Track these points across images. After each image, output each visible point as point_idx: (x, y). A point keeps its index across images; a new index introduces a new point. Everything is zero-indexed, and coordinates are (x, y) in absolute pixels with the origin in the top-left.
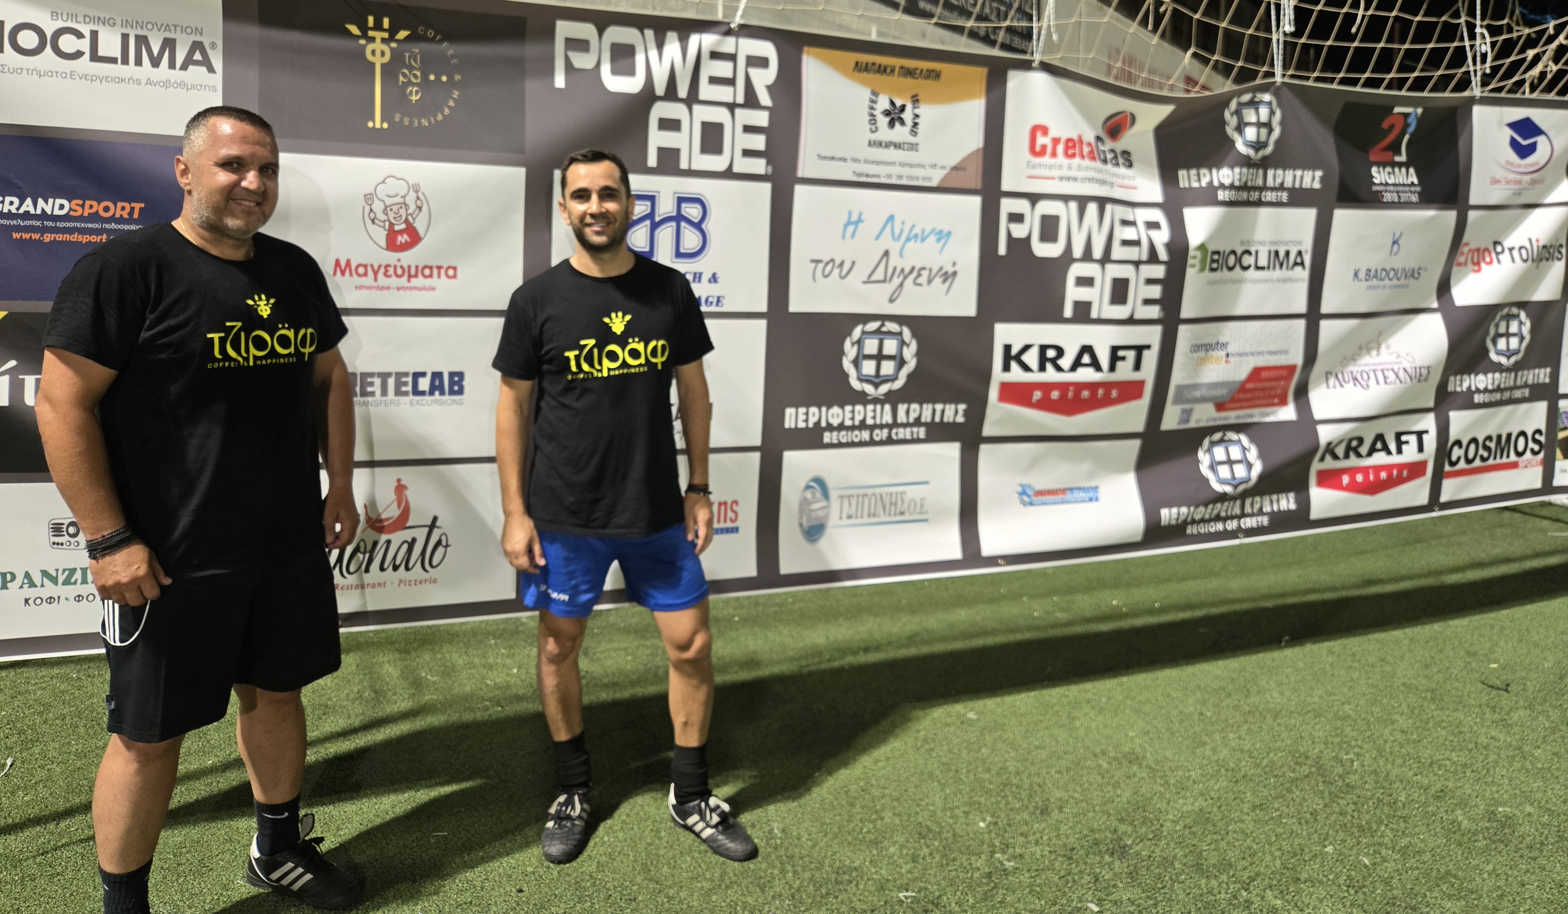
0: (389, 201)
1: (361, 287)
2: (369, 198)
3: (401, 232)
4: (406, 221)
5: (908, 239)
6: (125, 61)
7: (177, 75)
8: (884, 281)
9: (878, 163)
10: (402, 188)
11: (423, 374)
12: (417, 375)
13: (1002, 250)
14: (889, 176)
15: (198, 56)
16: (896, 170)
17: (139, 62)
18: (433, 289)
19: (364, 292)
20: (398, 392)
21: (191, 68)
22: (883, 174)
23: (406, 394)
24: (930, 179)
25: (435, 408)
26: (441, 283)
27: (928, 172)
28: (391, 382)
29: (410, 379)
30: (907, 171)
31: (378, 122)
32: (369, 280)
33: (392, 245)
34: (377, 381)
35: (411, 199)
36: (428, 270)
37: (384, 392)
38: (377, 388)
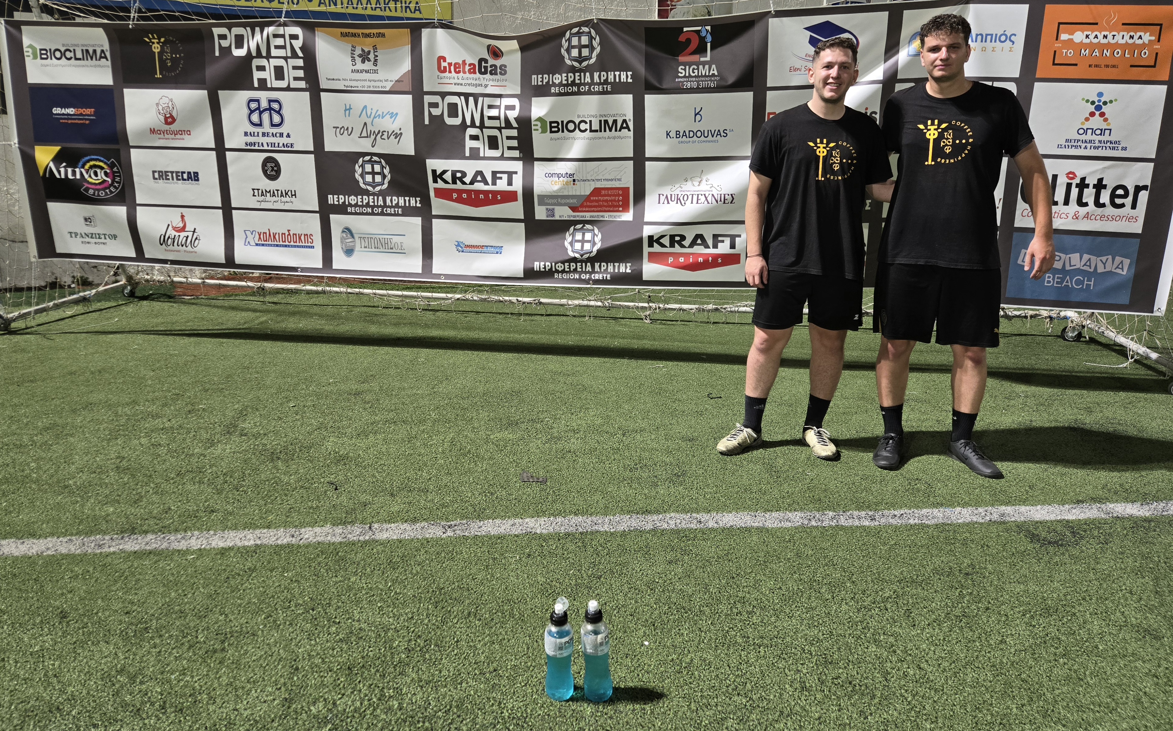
0: (164, 106)
1: (160, 139)
2: (157, 104)
3: (169, 117)
4: (170, 113)
5: (375, 117)
6: (84, 60)
7: (98, 62)
8: (367, 137)
9: (357, 80)
10: (166, 100)
11: (184, 172)
12: (183, 173)
13: (427, 122)
14: (363, 87)
15: (103, 55)
16: (367, 83)
17: (87, 59)
18: (183, 139)
19: (161, 141)
20: (178, 179)
21: (102, 60)
22: (359, 86)
23: (179, 180)
24: (385, 87)
25: (190, 185)
26: (186, 137)
27: (384, 84)
28: (174, 175)
29: (180, 174)
30: (373, 84)
31: (158, 76)
32: (162, 136)
33: (167, 123)
34: (170, 174)
35: (170, 105)
36: (181, 132)
37: (173, 179)
38: (170, 177)
